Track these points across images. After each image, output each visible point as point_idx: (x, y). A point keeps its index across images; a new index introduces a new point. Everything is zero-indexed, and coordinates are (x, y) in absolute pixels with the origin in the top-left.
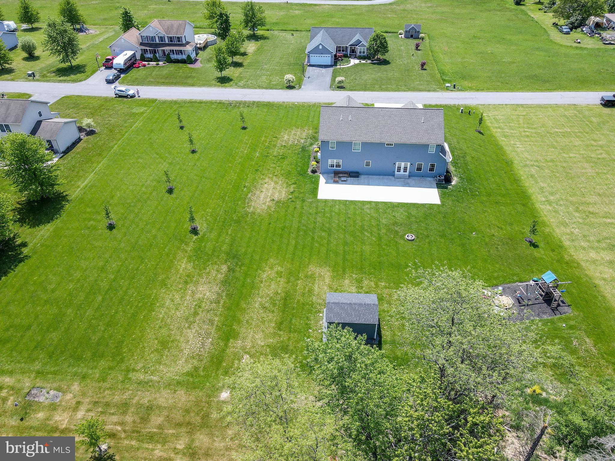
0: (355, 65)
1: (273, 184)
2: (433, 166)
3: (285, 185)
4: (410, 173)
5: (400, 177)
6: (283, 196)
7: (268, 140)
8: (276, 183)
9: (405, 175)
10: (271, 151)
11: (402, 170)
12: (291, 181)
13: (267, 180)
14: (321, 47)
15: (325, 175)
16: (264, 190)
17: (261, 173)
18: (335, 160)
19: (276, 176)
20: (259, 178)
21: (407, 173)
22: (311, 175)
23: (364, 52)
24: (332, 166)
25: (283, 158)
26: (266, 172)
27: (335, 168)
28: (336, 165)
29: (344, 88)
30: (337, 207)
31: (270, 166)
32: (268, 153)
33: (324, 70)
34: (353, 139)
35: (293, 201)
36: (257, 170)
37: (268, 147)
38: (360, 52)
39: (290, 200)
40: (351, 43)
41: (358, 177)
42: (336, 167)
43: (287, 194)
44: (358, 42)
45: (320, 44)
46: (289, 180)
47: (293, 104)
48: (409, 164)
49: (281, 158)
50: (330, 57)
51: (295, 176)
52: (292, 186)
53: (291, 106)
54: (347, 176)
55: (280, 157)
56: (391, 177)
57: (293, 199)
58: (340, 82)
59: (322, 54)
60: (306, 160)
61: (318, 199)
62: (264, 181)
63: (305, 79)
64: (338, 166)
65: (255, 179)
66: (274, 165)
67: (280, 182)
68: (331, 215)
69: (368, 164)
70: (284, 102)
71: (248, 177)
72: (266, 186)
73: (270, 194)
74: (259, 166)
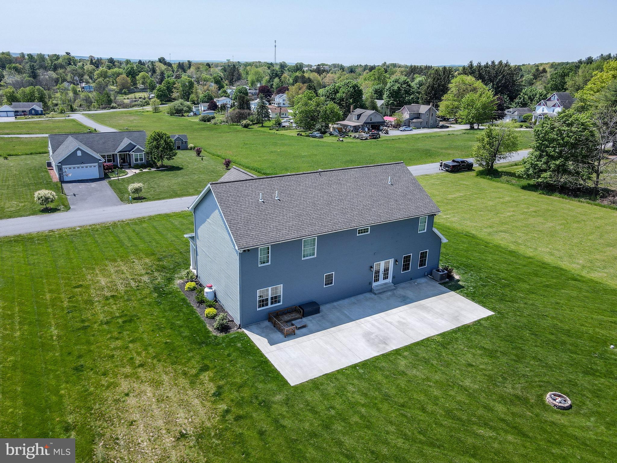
0: (136, 175)
1: (149, 391)
2: (423, 255)
3: (183, 382)
4: (394, 277)
5: (384, 290)
6: (202, 412)
7: (63, 296)
8: (157, 384)
9: (386, 284)
10: (88, 315)
11: (381, 275)
12: (190, 365)
13: (124, 385)
14: (79, 153)
15: (254, 327)
16: (136, 416)
17: (96, 373)
18: (270, 288)
19: (141, 365)
20: (98, 385)
21: (390, 280)
22: (223, 338)
23: (141, 159)
24: (264, 302)
25: (131, 321)
26: (109, 365)
27: (270, 306)
28: (272, 298)
29: (144, 198)
30: (350, 388)
31: (108, 347)
32: (83, 321)
33: (93, 185)
34: (304, 233)
35: (238, 418)
36: (78, 369)
37: (73, 309)
39: (230, 417)
40: (120, 148)
41: (317, 311)
42: (272, 303)
43: (208, 404)
44: (131, 147)
45: (79, 149)
46: (184, 365)
47: (73, 230)
48: (392, 261)
49: (124, 322)
50: (97, 167)
51: (190, 351)
52: (205, 376)
53: (69, 233)
54: (298, 316)
55: (120, 321)
56: (368, 295)
57: (233, 409)
58: (137, 190)
59: (82, 163)
60: (184, 310)
61: (296, 387)
62: (119, 390)
63: (69, 197)
64: (275, 299)
65: (85, 395)
66: (119, 343)
67: (165, 378)
68: (362, 417)
69: (329, 281)
70: (52, 231)
71: (61, 396)
72: (132, 401)
73: (160, 423)
74: (80, 357)
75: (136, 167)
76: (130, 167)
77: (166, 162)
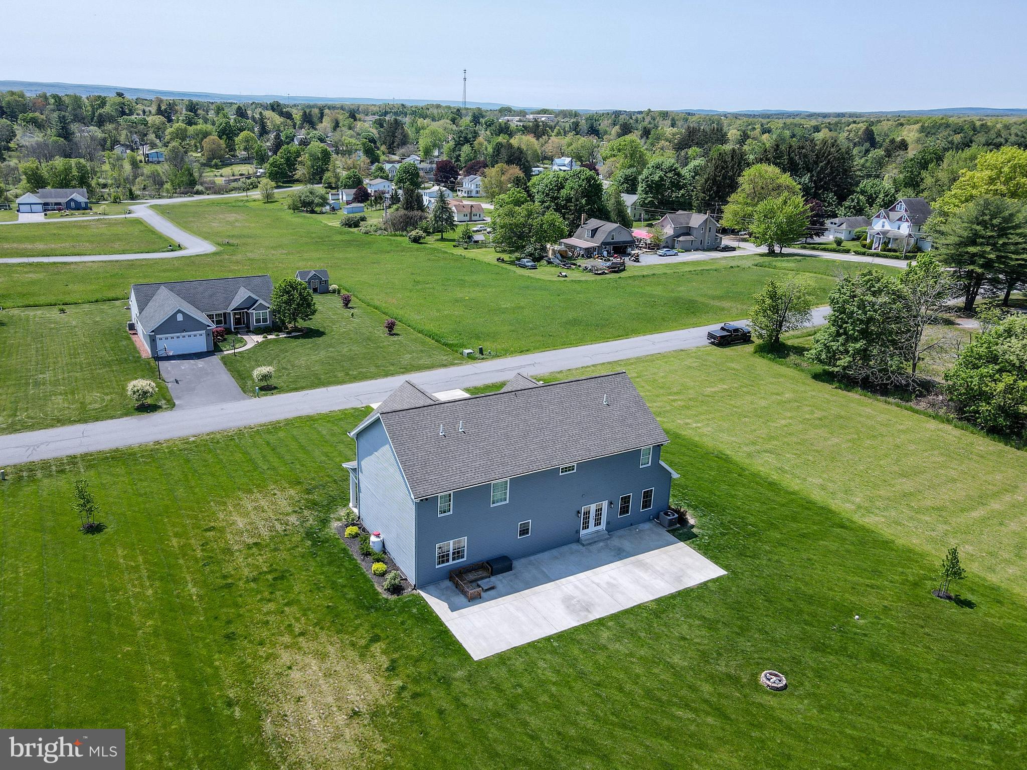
0: (259, 345)
1: (314, 664)
2: (647, 495)
3: (351, 654)
4: (608, 523)
5: (594, 540)
6: (375, 688)
7: (193, 541)
8: (322, 656)
9: (598, 532)
10: (229, 569)
11: (592, 521)
12: (358, 634)
13: (286, 657)
14: (180, 317)
15: (431, 588)
16: (303, 692)
17: (250, 642)
18: (451, 542)
19: (302, 634)
20: (255, 657)
21: (603, 526)
22: (396, 602)
23: (265, 320)
24: (444, 558)
25: (282, 578)
26: (265, 634)
27: (451, 562)
28: (454, 553)
29: (275, 388)
30: (541, 664)
31: (259, 610)
32: (225, 577)
33: (200, 363)
34: (493, 476)
35: (415, 696)
36: (230, 637)
37: (210, 560)
38: (258, 321)
39: (405, 694)
40: (235, 304)
41: (509, 568)
42: (454, 559)
43: (382, 680)
44: (251, 303)
45: (179, 311)
46: (351, 634)
47: (185, 441)
48: (605, 504)
49: (275, 579)
50: (204, 336)
51: (357, 617)
52: (377, 648)
53: (182, 447)
54: (485, 574)
55: (270, 577)
56: (574, 546)
57: (409, 686)
58: (265, 377)
59: (184, 331)
60: (346, 564)
61: (480, 662)
62: (280, 662)
63: (169, 385)
64: (458, 554)
65: (242, 668)
66: (272, 606)
67: (331, 649)
68: (552, 696)
69: (524, 531)
70: (158, 443)
71: (217, 668)
72: (295, 675)
73: (330, 700)
74: (229, 622)
75: (258, 331)
76: (249, 331)
77: (301, 323)
